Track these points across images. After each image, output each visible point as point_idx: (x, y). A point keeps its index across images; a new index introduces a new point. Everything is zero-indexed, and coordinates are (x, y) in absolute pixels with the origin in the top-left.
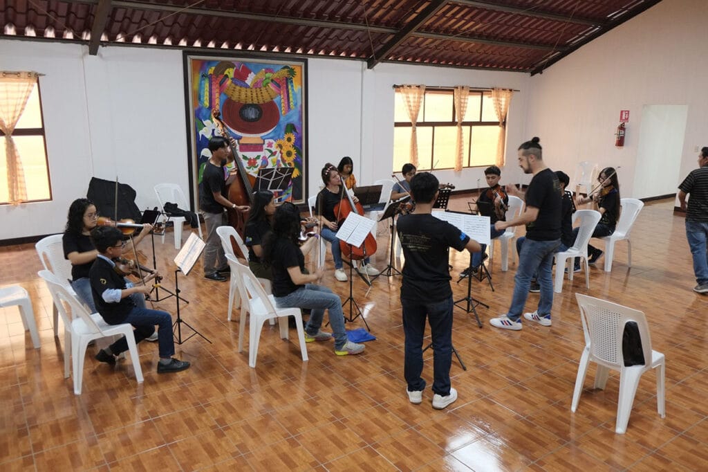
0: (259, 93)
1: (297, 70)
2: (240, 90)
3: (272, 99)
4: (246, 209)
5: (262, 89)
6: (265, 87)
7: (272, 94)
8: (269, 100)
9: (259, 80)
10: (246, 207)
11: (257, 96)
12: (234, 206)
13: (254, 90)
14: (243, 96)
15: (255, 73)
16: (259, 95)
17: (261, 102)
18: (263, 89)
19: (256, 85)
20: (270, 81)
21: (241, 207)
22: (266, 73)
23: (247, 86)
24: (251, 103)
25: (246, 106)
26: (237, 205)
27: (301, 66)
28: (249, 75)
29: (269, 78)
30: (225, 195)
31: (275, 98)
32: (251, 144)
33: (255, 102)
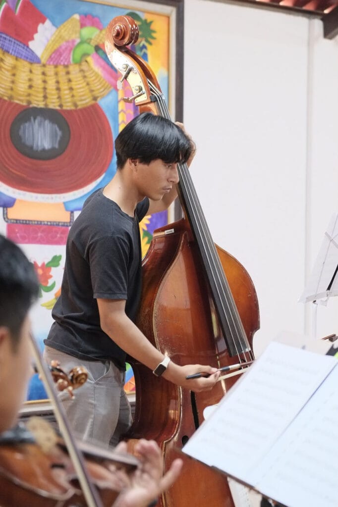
0: (63, 79)
1: (159, 26)
2: (14, 67)
3: (95, 99)
4: (207, 375)
5: (71, 68)
6: (80, 64)
7: (96, 86)
8: (87, 101)
9: (63, 43)
10: (206, 368)
11: (58, 89)
12: (166, 361)
13: (50, 70)
14: (22, 86)
15: (54, 24)
16: (64, 86)
17: (68, 106)
18: (74, 69)
19: (58, 56)
20: (90, 49)
21: (190, 369)
22: (83, 25)
23: (33, 59)
24: (41, 105)
25: (28, 113)
26: (173, 359)
27: (169, 17)
28: (41, 27)
29: (88, 41)
30: (133, 312)
31: (103, 97)
32: (40, 223)
33: (53, 104)
